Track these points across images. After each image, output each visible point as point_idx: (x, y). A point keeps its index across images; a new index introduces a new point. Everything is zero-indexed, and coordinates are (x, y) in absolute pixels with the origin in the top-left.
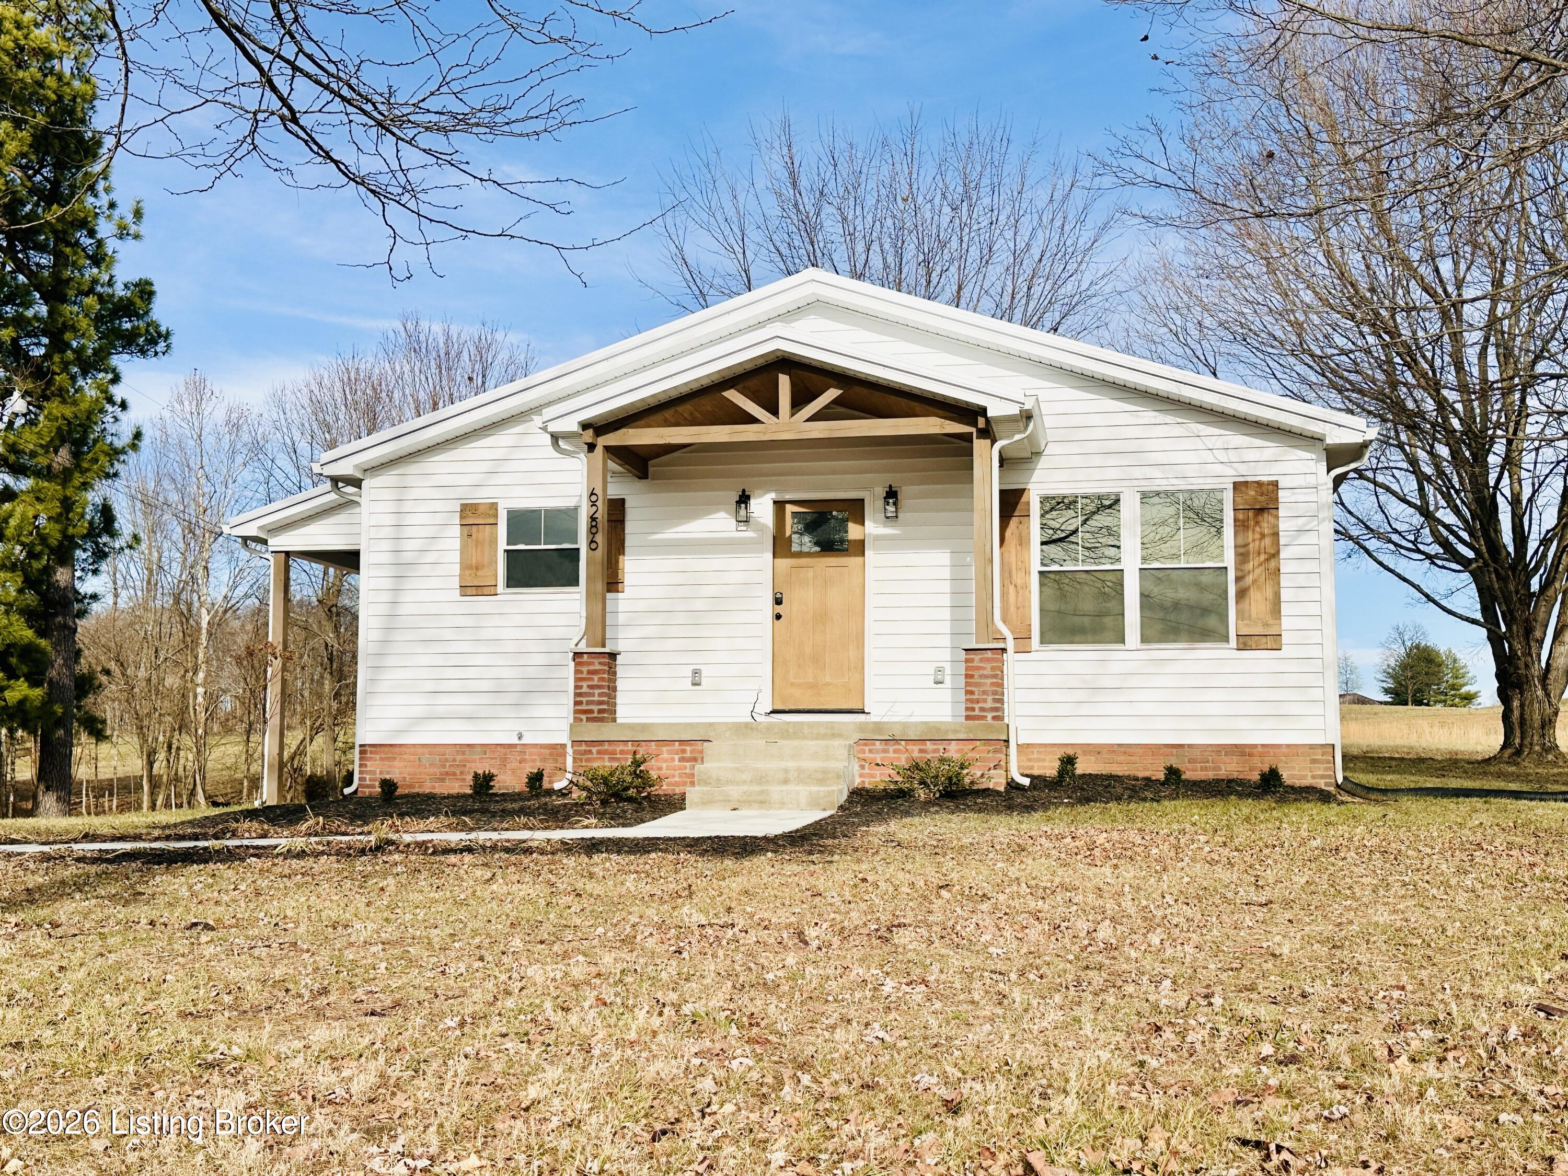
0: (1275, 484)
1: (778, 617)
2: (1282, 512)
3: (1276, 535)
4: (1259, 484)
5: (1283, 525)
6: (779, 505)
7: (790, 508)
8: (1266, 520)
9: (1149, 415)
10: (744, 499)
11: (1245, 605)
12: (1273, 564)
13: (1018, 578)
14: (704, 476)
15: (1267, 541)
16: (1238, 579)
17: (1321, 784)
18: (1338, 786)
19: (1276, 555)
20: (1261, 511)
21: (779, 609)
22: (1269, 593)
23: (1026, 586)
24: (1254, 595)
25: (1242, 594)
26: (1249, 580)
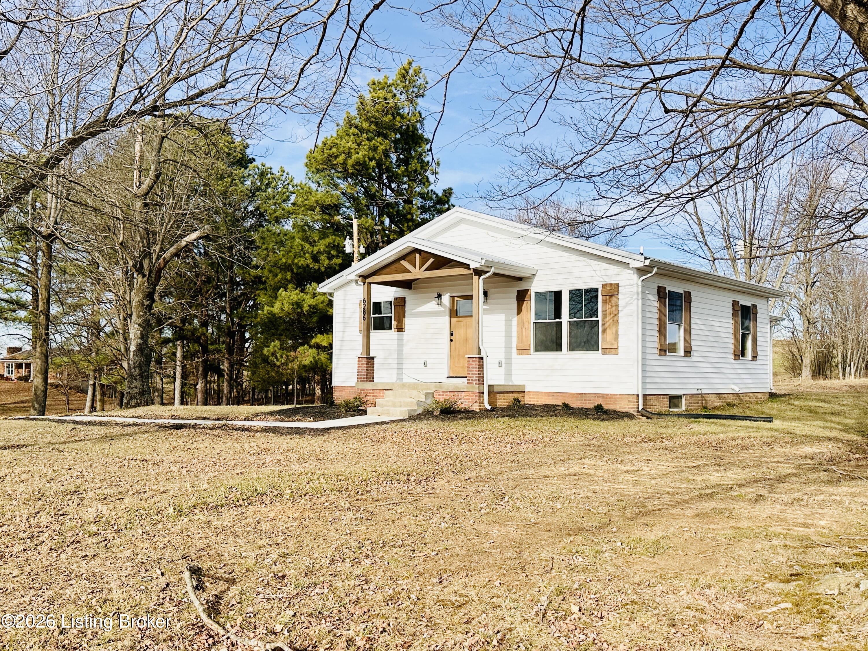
0: (617, 285)
1: (451, 340)
2: (620, 296)
3: (617, 306)
4: (611, 284)
5: (620, 302)
6: (453, 298)
7: (456, 299)
8: (614, 299)
9: (573, 257)
10: (439, 296)
11: (605, 336)
12: (615, 318)
13: (526, 326)
14: (429, 287)
15: (614, 308)
16: (603, 325)
17: (631, 411)
18: (638, 412)
19: (617, 315)
20: (611, 296)
21: (452, 338)
22: (614, 330)
23: (529, 328)
24: (608, 331)
25: (604, 331)
26: (607, 325)
